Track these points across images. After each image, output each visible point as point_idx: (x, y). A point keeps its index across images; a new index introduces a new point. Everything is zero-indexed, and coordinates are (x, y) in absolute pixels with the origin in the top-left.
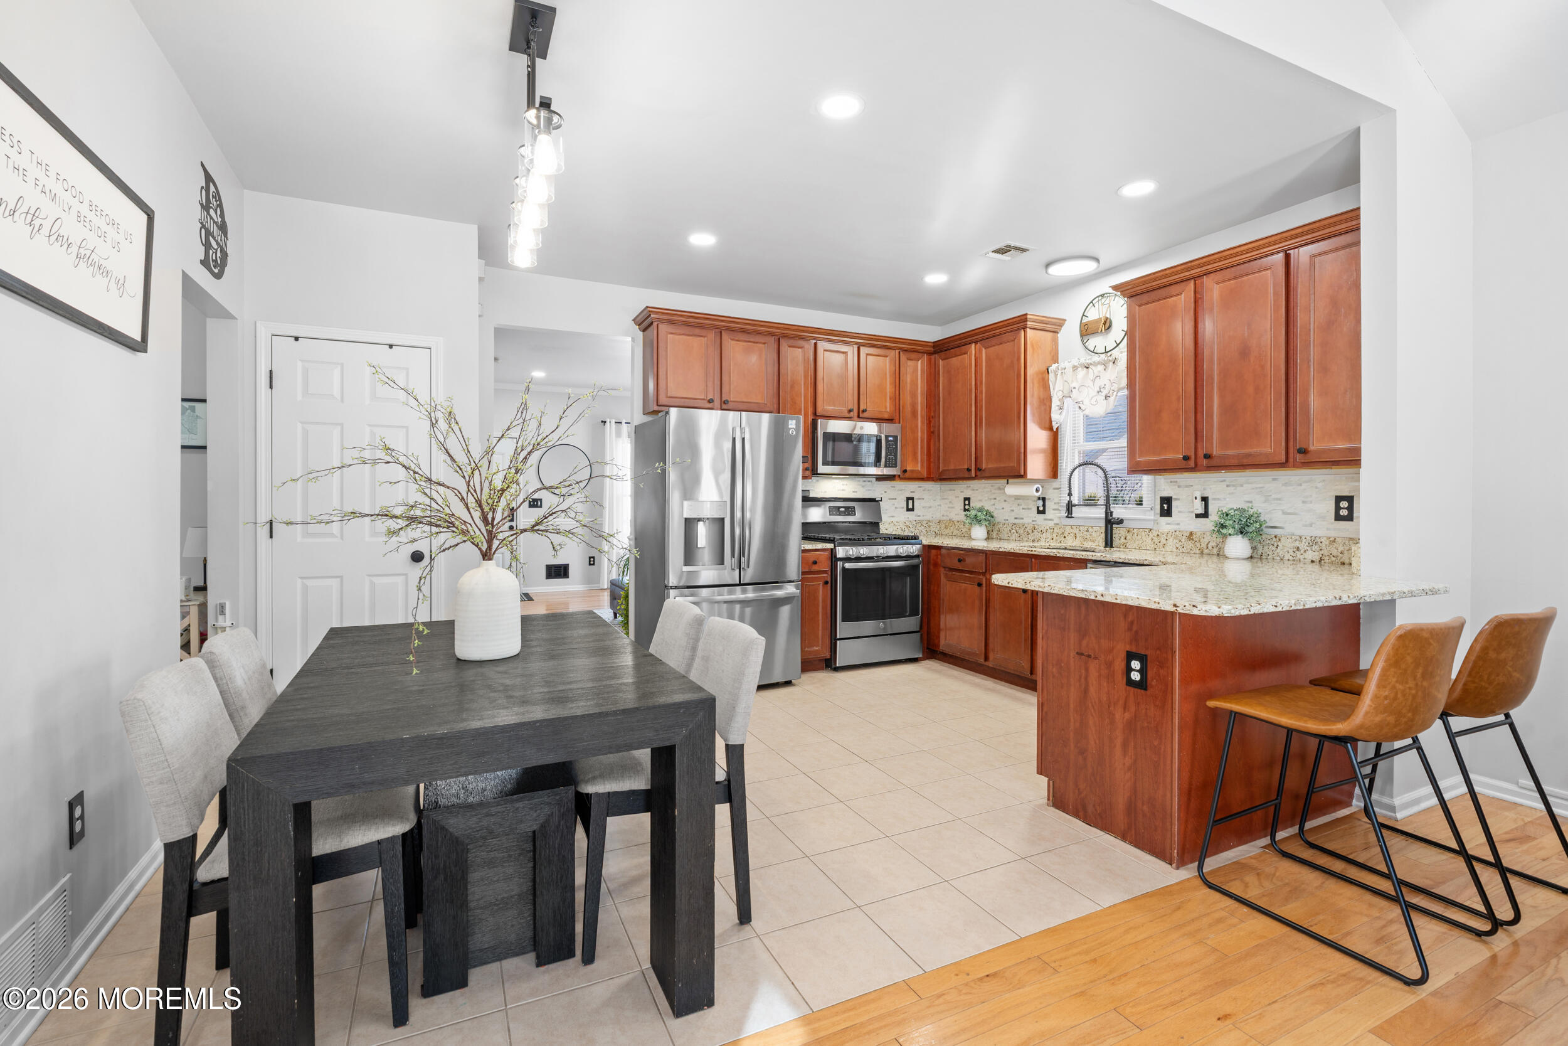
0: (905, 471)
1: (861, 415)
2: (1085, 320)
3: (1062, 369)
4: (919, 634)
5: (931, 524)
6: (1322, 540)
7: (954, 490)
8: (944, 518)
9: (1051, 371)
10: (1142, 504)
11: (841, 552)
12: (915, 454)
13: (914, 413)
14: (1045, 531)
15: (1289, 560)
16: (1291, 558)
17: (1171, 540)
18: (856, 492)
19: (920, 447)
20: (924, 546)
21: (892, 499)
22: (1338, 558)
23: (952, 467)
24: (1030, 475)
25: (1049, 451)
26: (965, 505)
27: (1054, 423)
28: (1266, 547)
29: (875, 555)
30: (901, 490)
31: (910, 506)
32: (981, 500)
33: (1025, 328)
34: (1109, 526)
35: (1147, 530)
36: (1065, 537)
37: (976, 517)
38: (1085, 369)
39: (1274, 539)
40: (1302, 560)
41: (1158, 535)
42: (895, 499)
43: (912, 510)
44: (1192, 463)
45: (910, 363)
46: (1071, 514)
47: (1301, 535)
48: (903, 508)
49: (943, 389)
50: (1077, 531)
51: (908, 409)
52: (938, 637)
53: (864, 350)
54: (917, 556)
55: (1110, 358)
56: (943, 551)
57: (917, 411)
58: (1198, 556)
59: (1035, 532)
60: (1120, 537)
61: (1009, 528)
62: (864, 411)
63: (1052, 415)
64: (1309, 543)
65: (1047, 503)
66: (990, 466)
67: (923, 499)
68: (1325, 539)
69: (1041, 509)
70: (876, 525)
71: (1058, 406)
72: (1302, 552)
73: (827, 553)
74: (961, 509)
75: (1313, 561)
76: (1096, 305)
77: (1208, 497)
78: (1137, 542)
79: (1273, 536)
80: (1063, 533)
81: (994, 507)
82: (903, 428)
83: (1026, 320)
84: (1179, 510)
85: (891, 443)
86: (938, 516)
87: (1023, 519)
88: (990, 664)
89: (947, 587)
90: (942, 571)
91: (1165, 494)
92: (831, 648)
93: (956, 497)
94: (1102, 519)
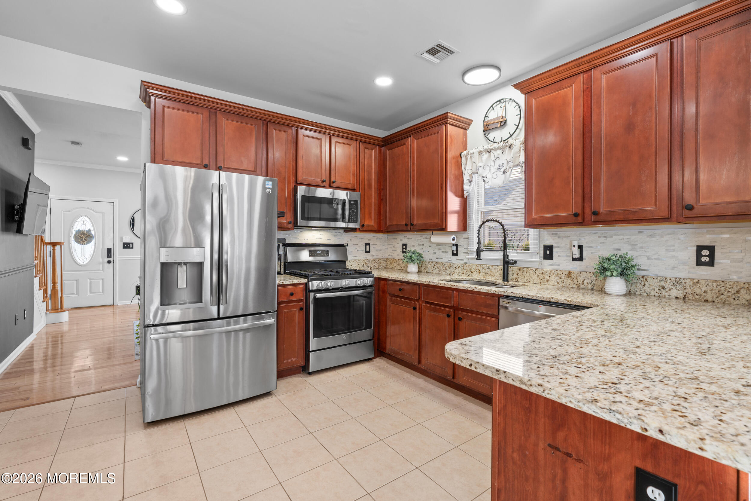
0: (363, 225)
1: (332, 185)
2: (487, 119)
3: (471, 154)
4: (372, 341)
5: (381, 261)
6: (687, 281)
7: (396, 239)
8: (390, 257)
9: (463, 156)
10: (529, 250)
11: (315, 285)
12: (370, 214)
13: (370, 186)
14: (458, 268)
15: (655, 296)
16: (657, 295)
17: (553, 277)
18: (330, 240)
19: (373, 209)
20: (376, 278)
21: (356, 245)
22: (702, 297)
23: (395, 223)
24: (449, 229)
25: (461, 212)
26: (403, 248)
27: (465, 192)
28: (634, 285)
29: (340, 286)
30: (362, 239)
31: (368, 250)
32: (414, 246)
33: (446, 123)
34: (506, 266)
35: (534, 269)
36: (472, 272)
37: (411, 257)
38: (488, 153)
39: (642, 279)
40: (667, 296)
41: (543, 273)
42: (358, 245)
43: (369, 252)
44: (581, 219)
45: (366, 151)
46: (480, 257)
47: (665, 276)
48: (362, 251)
49: (389, 170)
50: (481, 269)
51: (366, 182)
52: (385, 343)
53: (334, 140)
54: (371, 286)
55: (507, 144)
56: (389, 282)
57: (372, 185)
58: (575, 290)
59: (451, 268)
60: (513, 274)
61: (433, 265)
62: (333, 182)
63: (464, 186)
64: (674, 283)
65: (459, 248)
66: (420, 222)
67: (376, 244)
68: (689, 280)
69: (455, 252)
70: (344, 262)
71: (468, 180)
72: (667, 290)
73: (302, 286)
74: (401, 252)
75: (677, 298)
76: (495, 108)
77: (582, 246)
78: (526, 278)
79: (641, 276)
80: (471, 270)
81: (422, 250)
82: (361, 196)
83: (447, 117)
84: (559, 254)
85: (353, 206)
86: (386, 256)
87: (442, 259)
88: (422, 367)
89: (391, 308)
90: (388, 295)
91: (548, 243)
92: (306, 358)
93: (397, 243)
94: (501, 260)
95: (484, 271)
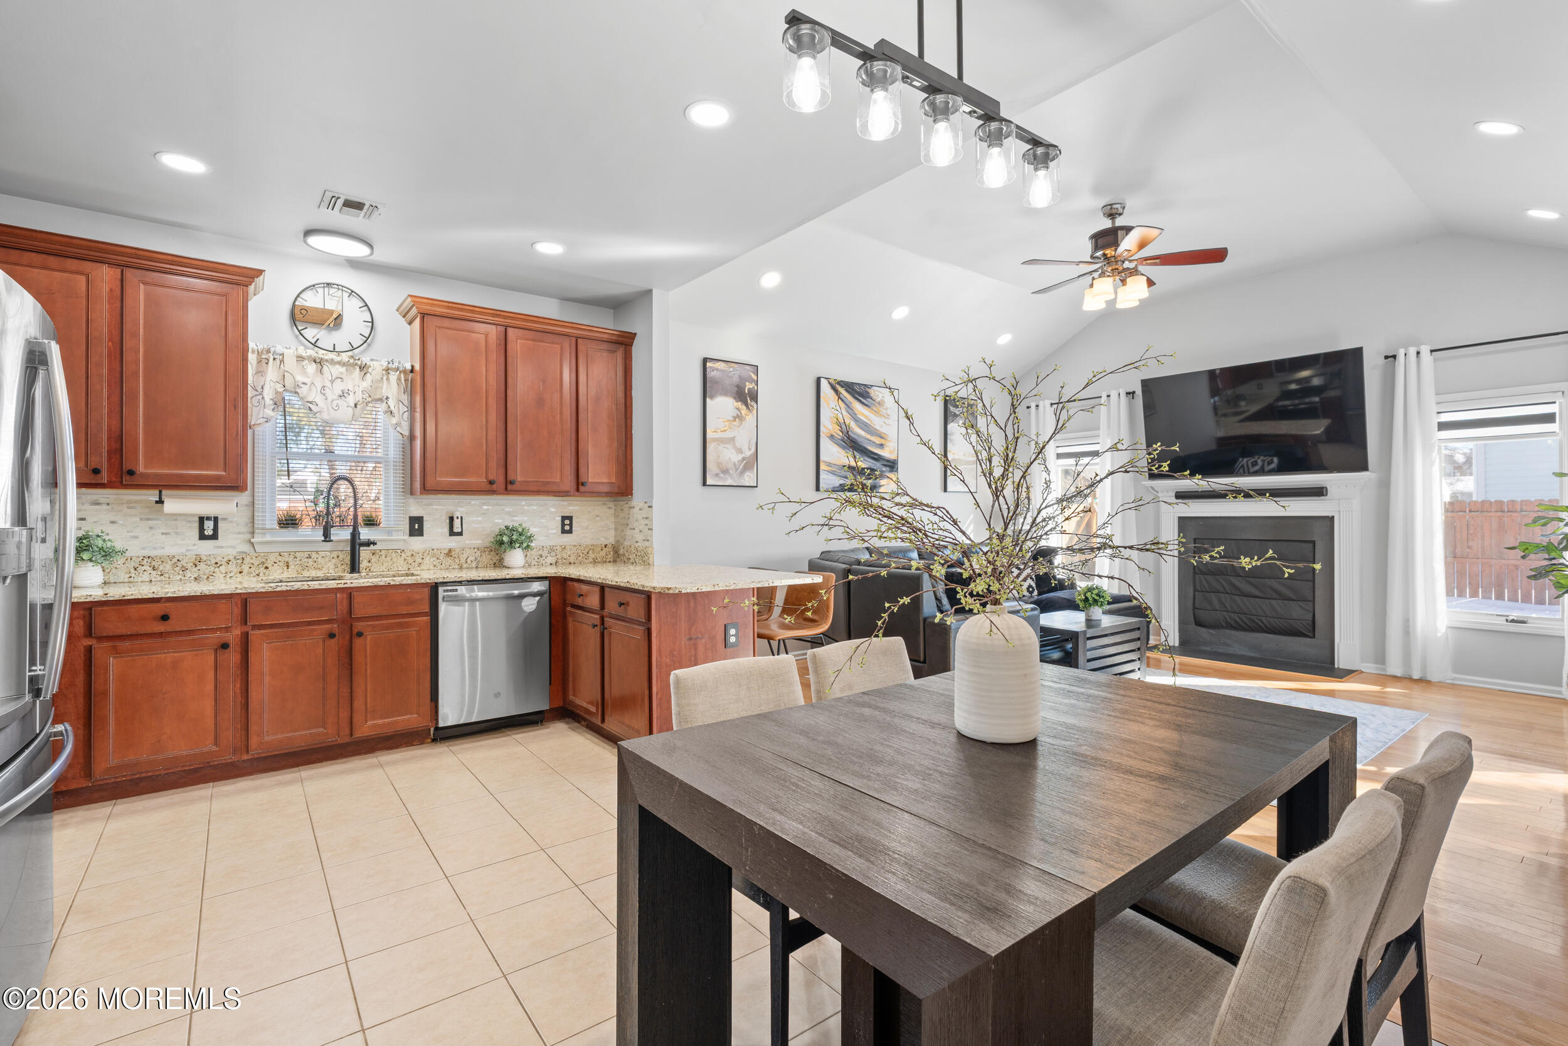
2: (301, 302)
3: (276, 354)
14: (224, 562)
15: (535, 565)
17: (428, 558)
33: (246, 286)
34: (356, 550)
35: (399, 551)
36: (267, 568)
38: (315, 364)
41: (412, 555)
44: (495, 487)
58: (457, 570)
59: (203, 566)
60: (367, 561)
64: (549, 551)
65: (221, 524)
69: (207, 532)
72: (544, 558)
75: (551, 564)
76: (320, 292)
77: (462, 517)
78: (385, 565)
80: (263, 563)
84: (431, 528)
87: (166, 548)
91: (415, 514)
94: (346, 541)
95: (298, 562)
